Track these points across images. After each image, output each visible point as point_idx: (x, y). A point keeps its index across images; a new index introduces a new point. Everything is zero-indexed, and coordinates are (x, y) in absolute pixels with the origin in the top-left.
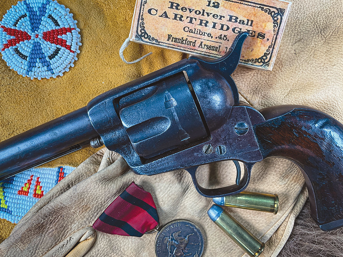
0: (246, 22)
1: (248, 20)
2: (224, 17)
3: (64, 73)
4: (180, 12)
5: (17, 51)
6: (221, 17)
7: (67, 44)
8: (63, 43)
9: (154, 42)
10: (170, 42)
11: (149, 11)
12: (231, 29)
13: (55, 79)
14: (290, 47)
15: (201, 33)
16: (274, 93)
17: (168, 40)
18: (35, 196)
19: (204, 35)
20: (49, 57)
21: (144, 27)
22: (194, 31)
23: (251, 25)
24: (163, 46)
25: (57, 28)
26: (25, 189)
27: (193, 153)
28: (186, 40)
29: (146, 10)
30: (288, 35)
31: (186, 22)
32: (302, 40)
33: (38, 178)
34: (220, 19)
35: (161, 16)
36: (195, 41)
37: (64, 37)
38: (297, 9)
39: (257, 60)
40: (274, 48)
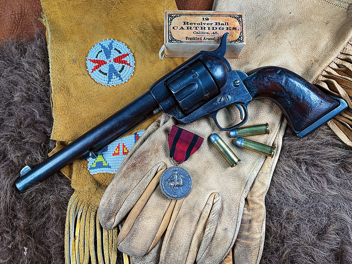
0: (225, 24)
1: (225, 23)
2: (213, 24)
3: (128, 80)
4: (189, 26)
5: (100, 71)
6: (211, 24)
7: (128, 62)
8: (125, 62)
9: (179, 42)
10: (188, 40)
11: (173, 28)
12: (218, 29)
13: (124, 84)
14: (254, 40)
15: (203, 33)
16: (251, 66)
17: (186, 40)
18: (124, 154)
19: (205, 34)
20: (119, 71)
21: (172, 36)
22: (199, 33)
23: (228, 25)
24: (184, 43)
25: (121, 54)
26: (117, 152)
27: (213, 103)
28: (196, 38)
29: (172, 28)
30: (252, 34)
31: (194, 30)
32: (261, 35)
33: (123, 144)
34: (211, 25)
35: (180, 29)
36: (201, 37)
37: (125, 59)
38: (254, 18)
39: (236, 41)
40: (243, 33)
